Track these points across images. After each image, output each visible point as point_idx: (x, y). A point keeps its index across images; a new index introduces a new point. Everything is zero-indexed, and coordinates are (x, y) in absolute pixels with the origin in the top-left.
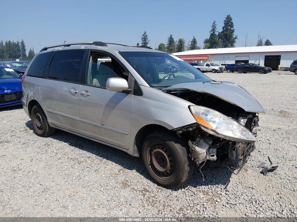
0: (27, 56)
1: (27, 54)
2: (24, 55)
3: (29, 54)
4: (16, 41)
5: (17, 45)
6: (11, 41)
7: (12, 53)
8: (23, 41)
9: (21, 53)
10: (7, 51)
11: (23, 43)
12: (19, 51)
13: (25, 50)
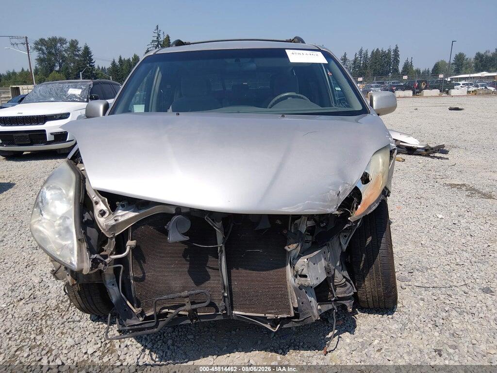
0: (400, 71)
1: (400, 68)
2: (396, 70)
3: (403, 68)
4: (386, 49)
5: (386, 55)
6: (380, 50)
7: (378, 67)
8: (397, 48)
9: (391, 68)
10: (371, 66)
11: (396, 51)
12: (389, 63)
13: (398, 62)
